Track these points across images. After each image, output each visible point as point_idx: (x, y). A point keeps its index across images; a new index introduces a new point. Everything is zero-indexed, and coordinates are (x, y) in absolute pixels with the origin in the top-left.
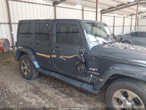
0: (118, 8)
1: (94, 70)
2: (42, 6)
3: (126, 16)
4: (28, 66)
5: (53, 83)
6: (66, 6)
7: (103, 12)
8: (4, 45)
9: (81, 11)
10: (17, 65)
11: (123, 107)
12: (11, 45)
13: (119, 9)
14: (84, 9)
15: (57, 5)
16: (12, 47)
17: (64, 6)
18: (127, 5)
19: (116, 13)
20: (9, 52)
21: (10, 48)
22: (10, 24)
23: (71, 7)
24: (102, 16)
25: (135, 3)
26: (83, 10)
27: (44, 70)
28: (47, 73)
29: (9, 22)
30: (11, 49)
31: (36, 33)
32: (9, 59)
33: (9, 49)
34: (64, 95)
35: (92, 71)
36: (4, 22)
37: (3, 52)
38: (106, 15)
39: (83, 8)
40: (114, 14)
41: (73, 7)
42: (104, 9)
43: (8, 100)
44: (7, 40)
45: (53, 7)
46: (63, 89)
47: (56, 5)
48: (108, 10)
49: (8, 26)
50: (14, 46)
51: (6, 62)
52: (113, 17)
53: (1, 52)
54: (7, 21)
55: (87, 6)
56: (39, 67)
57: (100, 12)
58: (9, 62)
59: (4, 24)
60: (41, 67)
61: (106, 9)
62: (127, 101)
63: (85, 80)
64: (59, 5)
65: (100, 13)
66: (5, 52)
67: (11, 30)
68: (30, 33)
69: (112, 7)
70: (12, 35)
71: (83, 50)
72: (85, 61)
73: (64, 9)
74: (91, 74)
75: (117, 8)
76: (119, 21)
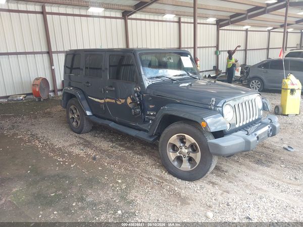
0: (249, 14)
1: (152, 114)
2: (103, 19)
3: (272, 28)
4: (78, 116)
5: (110, 137)
6: (147, 17)
7: (221, 23)
8: (40, 88)
9: (176, 25)
10: (61, 117)
11: (179, 155)
12: (51, 88)
13: (251, 17)
14: (182, 20)
15: (130, 17)
16: (54, 91)
17: (143, 16)
18: (266, 8)
19: (248, 24)
20: (48, 100)
21: (50, 94)
22: (49, 53)
23: (156, 18)
24: (220, 31)
25: (282, 5)
26: (179, 22)
27: (97, 118)
28: (100, 121)
29: (47, 51)
30: (52, 94)
31: (86, 68)
32: (48, 110)
33: (48, 95)
34: (121, 148)
35: (149, 115)
36: (40, 51)
37: (40, 100)
38: (228, 29)
39: (180, 19)
40: (244, 25)
41: (160, 18)
42: (222, 18)
43: (51, 153)
44: (45, 80)
45: (123, 21)
46: (122, 143)
47: (128, 16)
48: (231, 19)
49: (46, 56)
50: (56, 90)
51: (46, 113)
52: (244, 32)
53: (37, 100)
54: (45, 49)
55: (187, 14)
56: (91, 114)
57: (215, 23)
58: (49, 113)
59: (39, 54)
60: (94, 115)
61: (225, 18)
62: (183, 148)
63: (144, 128)
64: (133, 16)
65: (216, 26)
66: (42, 100)
67: (51, 64)
68: (79, 68)
69: (238, 15)
70: (53, 72)
71: (139, 88)
72: (140, 102)
73: (143, 22)
74: (150, 120)
75: (247, 14)
76: (257, 39)
